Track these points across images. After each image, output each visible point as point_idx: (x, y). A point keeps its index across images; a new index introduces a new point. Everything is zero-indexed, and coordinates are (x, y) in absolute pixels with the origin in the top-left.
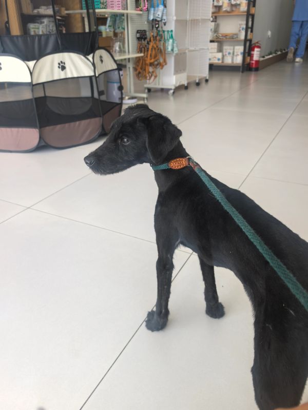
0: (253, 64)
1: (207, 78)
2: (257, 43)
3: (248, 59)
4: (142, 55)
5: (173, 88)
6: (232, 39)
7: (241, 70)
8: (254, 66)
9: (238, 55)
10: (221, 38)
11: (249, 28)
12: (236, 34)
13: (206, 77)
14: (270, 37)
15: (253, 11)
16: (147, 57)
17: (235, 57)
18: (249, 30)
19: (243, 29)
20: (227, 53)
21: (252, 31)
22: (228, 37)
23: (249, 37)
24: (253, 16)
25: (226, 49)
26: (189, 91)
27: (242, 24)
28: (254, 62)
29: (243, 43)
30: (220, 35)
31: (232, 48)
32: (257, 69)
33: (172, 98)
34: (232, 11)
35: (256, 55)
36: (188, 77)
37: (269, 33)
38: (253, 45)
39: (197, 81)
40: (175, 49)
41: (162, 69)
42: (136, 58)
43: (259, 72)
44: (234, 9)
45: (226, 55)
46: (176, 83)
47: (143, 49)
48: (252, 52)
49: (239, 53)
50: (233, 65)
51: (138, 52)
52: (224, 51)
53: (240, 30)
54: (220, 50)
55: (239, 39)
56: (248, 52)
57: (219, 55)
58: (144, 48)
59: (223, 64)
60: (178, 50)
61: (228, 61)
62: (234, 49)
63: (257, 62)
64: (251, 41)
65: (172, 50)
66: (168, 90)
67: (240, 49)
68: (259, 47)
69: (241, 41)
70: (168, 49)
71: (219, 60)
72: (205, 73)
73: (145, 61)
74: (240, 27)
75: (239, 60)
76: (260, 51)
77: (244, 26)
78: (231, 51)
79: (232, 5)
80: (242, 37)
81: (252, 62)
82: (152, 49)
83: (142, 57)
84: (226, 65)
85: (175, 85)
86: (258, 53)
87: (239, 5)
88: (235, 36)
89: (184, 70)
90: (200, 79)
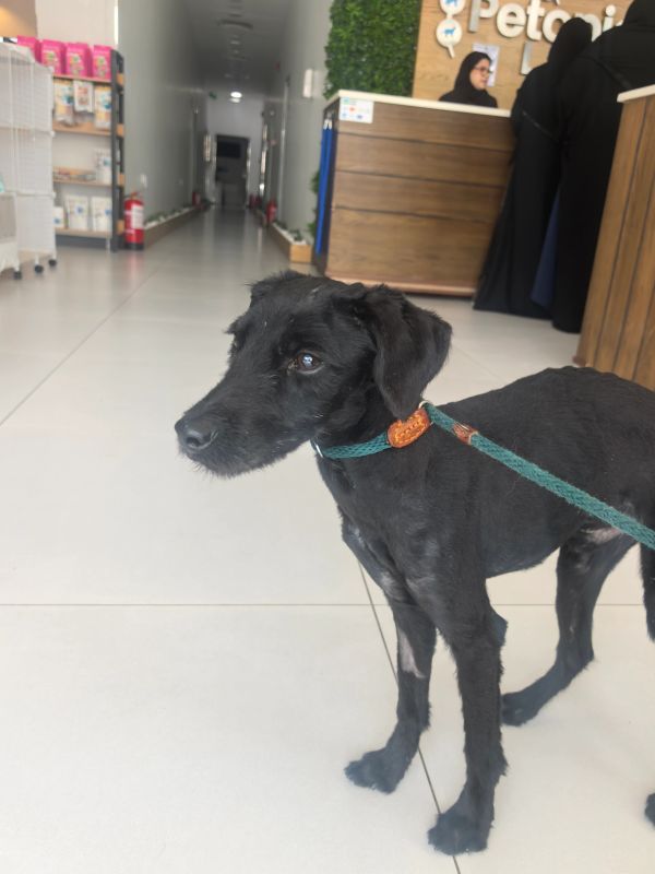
0: (131, 235)
1: (54, 257)
2: (135, 194)
3: (121, 225)
6: (84, 182)
7: (108, 246)
8: (134, 240)
9: (98, 215)
10: (62, 177)
11: (118, 165)
12: (93, 173)
13: (49, 256)
14: (146, 185)
15: (121, 130)
17: (94, 219)
18: (118, 167)
19: (105, 163)
20: (75, 210)
21: (122, 171)
22: (73, 176)
23: (119, 182)
24: (121, 140)
25: (70, 201)
26: (23, 283)
27: (101, 154)
28: (133, 232)
29: (110, 192)
30: (60, 171)
31: (84, 198)
32: (140, 247)
34: (76, 125)
35: (136, 216)
36: (21, 254)
37: (144, 179)
38: (127, 199)
39: (37, 263)
43: (146, 253)
44: (79, 121)
45: (72, 213)
49: (102, 211)
50: (90, 235)
52: (67, 204)
53: (98, 166)
54: (58, 202)
55: (96, 182)
56: (120, 211)
57: (59, 212)
59: (66, 232)
60: (5, 190)
61: (79, 225)
62: (90, 202)
63: (139, 232)
64: (121, 189)
67: (103, 204)
68: (139, 203)
69: (102, 187)
71: (57, 221)
72: (49, 248)
74: (98, 160)
75: (103, 225)
76: (144, 212)
77: (109, 159)
78: (85, 207)
79: (76, 114)
80: (106, 177)
81: (129, 231)
84: (75, 234)
86: (141, 215)
87: (92, 115)
88: (89, 177)
89: (12, 234)
90: (41, 259)
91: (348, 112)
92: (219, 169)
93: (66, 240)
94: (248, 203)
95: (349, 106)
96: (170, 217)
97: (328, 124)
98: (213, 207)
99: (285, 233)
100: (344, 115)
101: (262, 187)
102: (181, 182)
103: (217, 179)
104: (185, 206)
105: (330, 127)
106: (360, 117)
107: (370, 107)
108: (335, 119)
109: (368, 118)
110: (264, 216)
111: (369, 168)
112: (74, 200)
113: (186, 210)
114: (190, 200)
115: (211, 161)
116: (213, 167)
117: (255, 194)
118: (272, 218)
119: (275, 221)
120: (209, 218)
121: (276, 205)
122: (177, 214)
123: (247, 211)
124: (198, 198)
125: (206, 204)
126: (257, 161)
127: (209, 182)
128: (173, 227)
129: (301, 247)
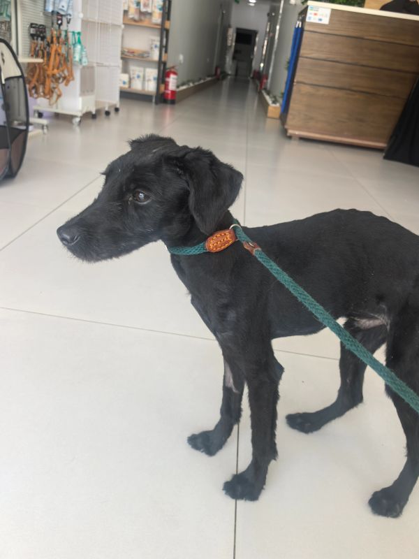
0: (168, 94)
1: (118, 106)
2: (173, 67)
3: (162, 87)
4: (40, 60)
5: (80, 114)
6: (142, 58)
7: (154, 100)
8: (169, 97)
9: (149, 80)
10: (128, 54)
11: (164, 48)
12: (148, 53)
13: (116, 105)
14: (182, 62)
15: (167, 25)
16: (48, 65)
17: (146, 83)
18: (164, 49)
19: (156, 46)
20: (135, 76)
21: (166, 52)
22: (136, 54)
23: (163, 59)
24: (167, 31)
25: (133, 70)
26: (97, 121)
27: (154, 40)
28: (169, 92)
29: (157, 66)
30: (126, 50)
31: (142, 69)
32: (173, 102)
33: (78, 129)
34: (140, 20)
35: (172, 82)
36: (97, 103)
37: (181, 57)
38: (168, 70)
39: (107, 109)
40: (84, 60)
41: (66, 85)
42: (29, 64)
43: (176, 106)
44: (143, 18)
45: (133, 78)
46: (83, 108)
47: (40, 52)
48: (167, 79)
49: (152, 78)
50: (143, 92)
51: (32, 56)
52: (131, 72)
53: (152, 48)
54: (125, 70)
55: (150, 59)
56: (162, 78)
57: (125, 77)
58: (42, 51)
59: (129, 90)
60: (88, 62)
61: (137, 86)
62: (144, 71)
63: (173, 92)
64: (165, 64)
65: (81, 60)
66: (72, 117)
67: (152, 73)
68: (175, 73)
69: (152, 62)
70: (75, 58)
71: (124, 83)
72: (115, 100)
73: (45, 71)
74: (152, 44)
75: (151, 87)
76: (177, 79)
77: (158, 44)
78: (141, 74)
79: (141, 13)
80: (155, 56)
81: (167, 92)
82: (55, 55)
83: (39, 64)
84: (134, 92)
85: (81, 111)
86: (175, 81)
87: (150, 14)
88: (146, 55)
89: (92, 91)
90: (110, 107)
91: (313, 16)
92: (236, 51)
93: (127, 95)
94: (252, 75)
95: (313, 12)
96: (197, 83)
97: (299, 24)
98: (229, 77)
99: (267, 98)
100: (310, 18)
101: (262, 65)
102: (208, 60)
103: (234, 58)
104: (209, 76)
105: (300, 26)
106: (320, 20)
107: (328, 12)
108: (303, 20)
109: (326, 21)
110: (259, 84)
111: (323, 56)
112: (135, 69)
113: (209, 79)
114: (214, 72)
115: (231, 46)
116: (232, 50)
117: (257, 69)
118: (263, 87)
119: (265, 89)
120: (226, 84)
121: (267, 79)
122: (202, 81)
123: (251, 81)
124: (219, 72)
125: (224, 75)
126: (261, 46)
127: (229, 59)
128: (198, 90)
129: (275, 108)
